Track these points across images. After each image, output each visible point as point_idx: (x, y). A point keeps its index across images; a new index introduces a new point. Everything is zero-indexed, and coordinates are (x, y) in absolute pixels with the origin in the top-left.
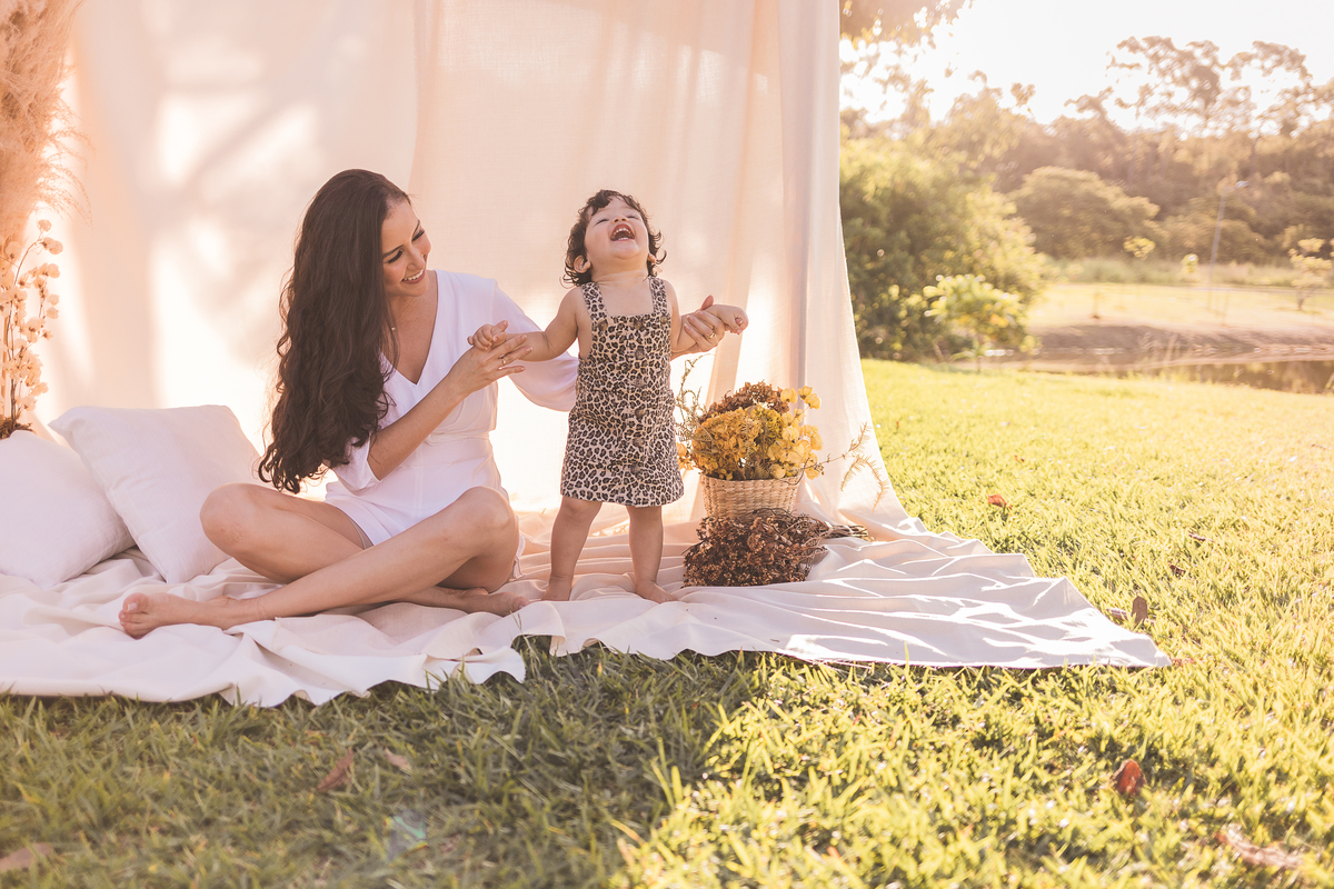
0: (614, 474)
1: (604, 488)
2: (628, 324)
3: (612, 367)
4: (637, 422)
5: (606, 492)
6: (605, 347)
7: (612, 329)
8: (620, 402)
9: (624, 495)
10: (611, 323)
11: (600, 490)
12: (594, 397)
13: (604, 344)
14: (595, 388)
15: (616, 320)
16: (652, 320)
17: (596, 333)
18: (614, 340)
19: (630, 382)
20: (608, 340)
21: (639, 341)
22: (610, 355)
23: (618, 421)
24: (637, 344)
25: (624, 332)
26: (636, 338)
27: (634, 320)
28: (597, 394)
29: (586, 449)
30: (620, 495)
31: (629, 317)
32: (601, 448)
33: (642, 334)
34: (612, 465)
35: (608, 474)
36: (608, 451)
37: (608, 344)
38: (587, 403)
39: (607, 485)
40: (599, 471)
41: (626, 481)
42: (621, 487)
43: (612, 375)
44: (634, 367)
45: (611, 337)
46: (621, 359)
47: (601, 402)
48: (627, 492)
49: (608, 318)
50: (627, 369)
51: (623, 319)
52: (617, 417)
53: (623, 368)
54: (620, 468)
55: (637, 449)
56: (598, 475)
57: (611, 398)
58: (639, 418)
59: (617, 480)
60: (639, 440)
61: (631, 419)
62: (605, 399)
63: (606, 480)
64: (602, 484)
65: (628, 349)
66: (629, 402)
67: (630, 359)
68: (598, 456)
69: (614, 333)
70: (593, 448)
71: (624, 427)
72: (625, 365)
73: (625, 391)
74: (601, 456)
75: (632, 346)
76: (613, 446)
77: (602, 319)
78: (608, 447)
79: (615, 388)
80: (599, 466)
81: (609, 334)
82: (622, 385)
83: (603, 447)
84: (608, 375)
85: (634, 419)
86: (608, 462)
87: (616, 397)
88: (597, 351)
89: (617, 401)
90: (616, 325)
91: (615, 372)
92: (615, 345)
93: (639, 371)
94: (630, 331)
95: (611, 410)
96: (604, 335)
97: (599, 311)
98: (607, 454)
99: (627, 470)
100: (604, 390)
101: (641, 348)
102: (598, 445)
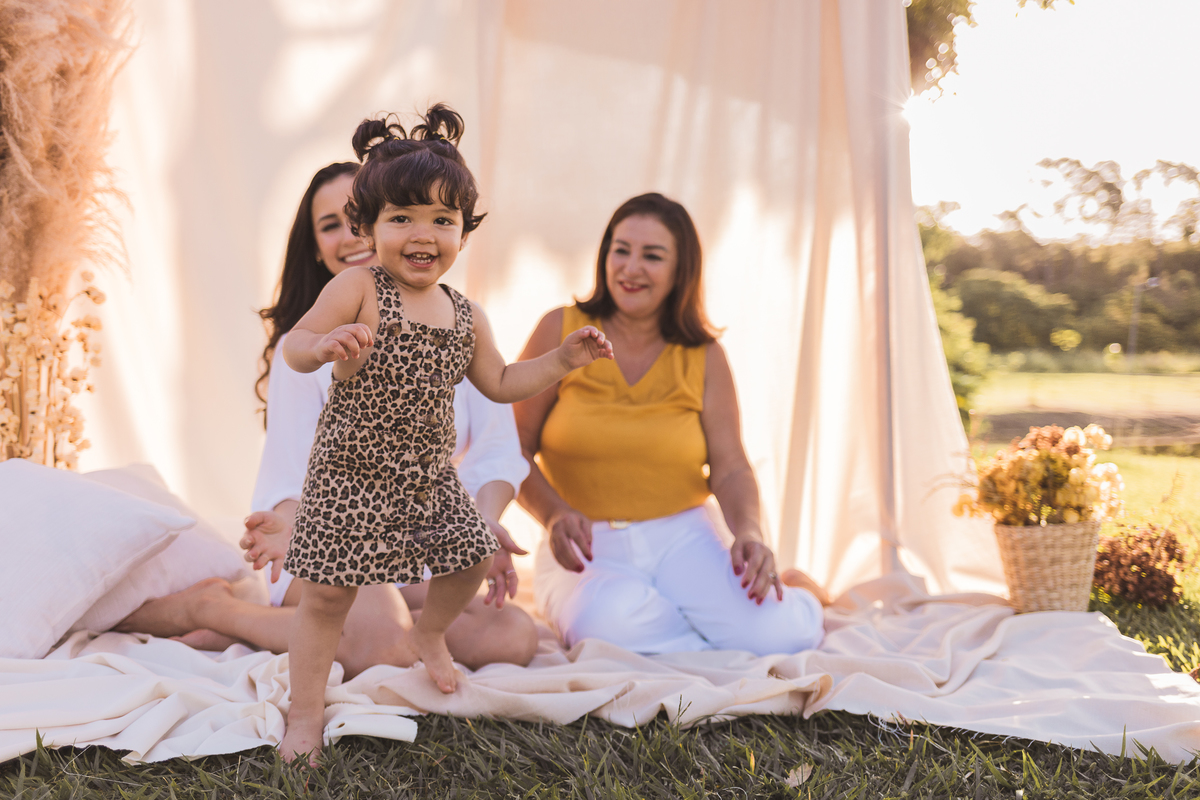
0: (389, 546)
1: (378, 566)
2: (428, 336)
3: (395, 394)
4: (421, 473)
5: (381, 570)
6: (391, 360)
7: (405, 337)
8: (399, 444)
9: (408, 571)
10: (406, 329)
11: (373, 570)
12: (359, 435)
13: (390, 356)
14: (363, 423)
15: (413, 326)
16: (455, 338)
17: (382, 338)
18: (405, 353)
19: (418, 417)
20: (397, 351)
21: (438, 362)
22: (394, 372)
23: (393, 471)
24: (434, 366)
25: (420, 346)
26: (435, 357)
27: (436, 333)
28: (365, 432)
29: (343, 516)
30: (402, 571)
31: (432, 327)
32: (366, 511)
33: (444, 353)
34: (386, 533)
35: (382, 548)
36: (378, 515)
37: (395, 356)
38: (348, 443)
39: (382, 561)
40: (367, 545)
41: (408, 553)
42: (402, 561)
43: (394, 405)
44: (426, 397)
45: (402, 348)
46: (409, 382)
47: (370, 442)
48: (410, 566)
49: (404, 322)
50: (417, 399)
51: (424, 328)
52: (392, 465)
53: (411, 396)
54: (398, 536)
55: (420, 508)
56: (367, 550)
57: (387, 438)
58: (425, 467)
59: (395, 554)
60: (422, 496)
61: (414, 469)
62: (377, 439)
63: (381, 556)
64: (376, 561)
65: (421, 371)
66: (413, 445)
67: (423, 385)
68: (364, 523)
69: (407, 344)
70: (355, 513)
71: (400, 480)
72: (415, 392)
73: (410, 430)
74: (370, 522)
75: (427, 368)
76: (384, 506)
77: (396, 320)
78: (378, 508)
79: (398, 423)
80: (368, 537)
81: (400, 343)
82: (407, 422)
83: (370, 510)
84: (389, 405)
85: (418, 468)
86: (382, 529)
87: (394, 438)
88: (377, 364)
89: (395, 443)
90: (413, 333)
91: (399, 402)
92: (405, 360)
93: (432, 403)
94: (428, 347)
95: (386, 455)
96: (392, 342)
97: (394, 308)
98: (378, 519)
99: (408, 537)
100: (379, 427)
101: (438, 372)
102: (361, 508)
